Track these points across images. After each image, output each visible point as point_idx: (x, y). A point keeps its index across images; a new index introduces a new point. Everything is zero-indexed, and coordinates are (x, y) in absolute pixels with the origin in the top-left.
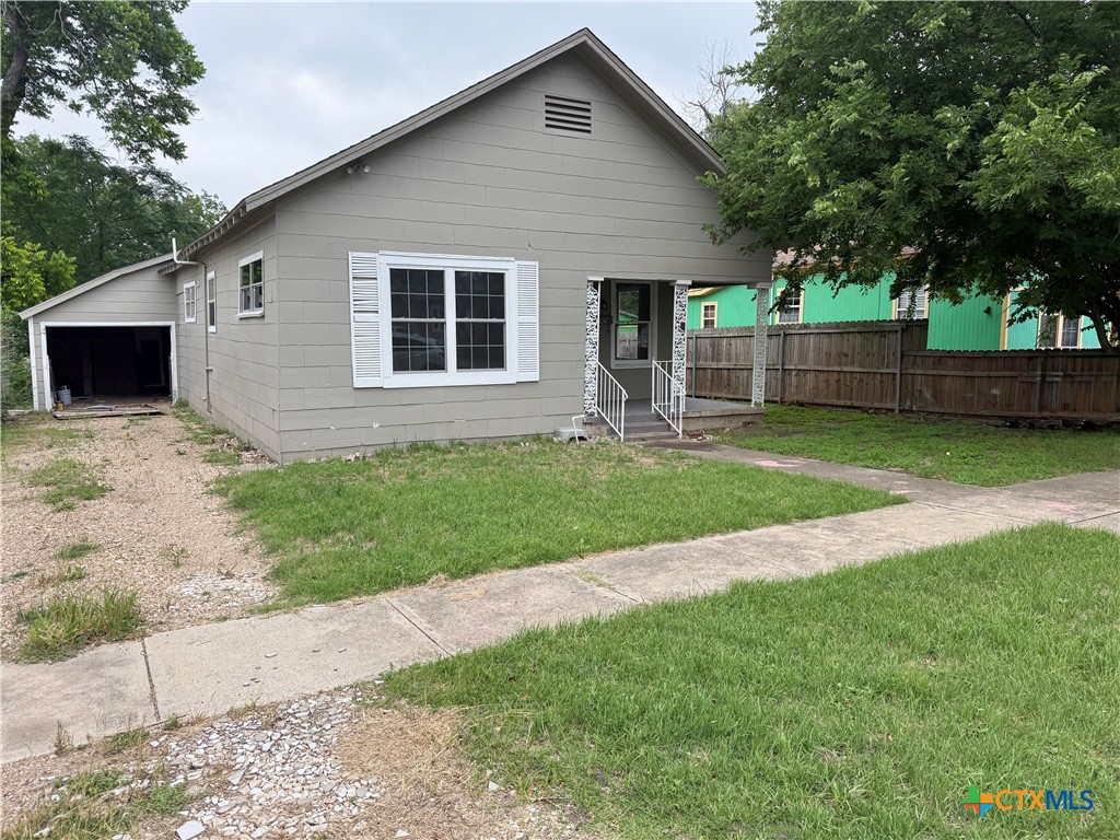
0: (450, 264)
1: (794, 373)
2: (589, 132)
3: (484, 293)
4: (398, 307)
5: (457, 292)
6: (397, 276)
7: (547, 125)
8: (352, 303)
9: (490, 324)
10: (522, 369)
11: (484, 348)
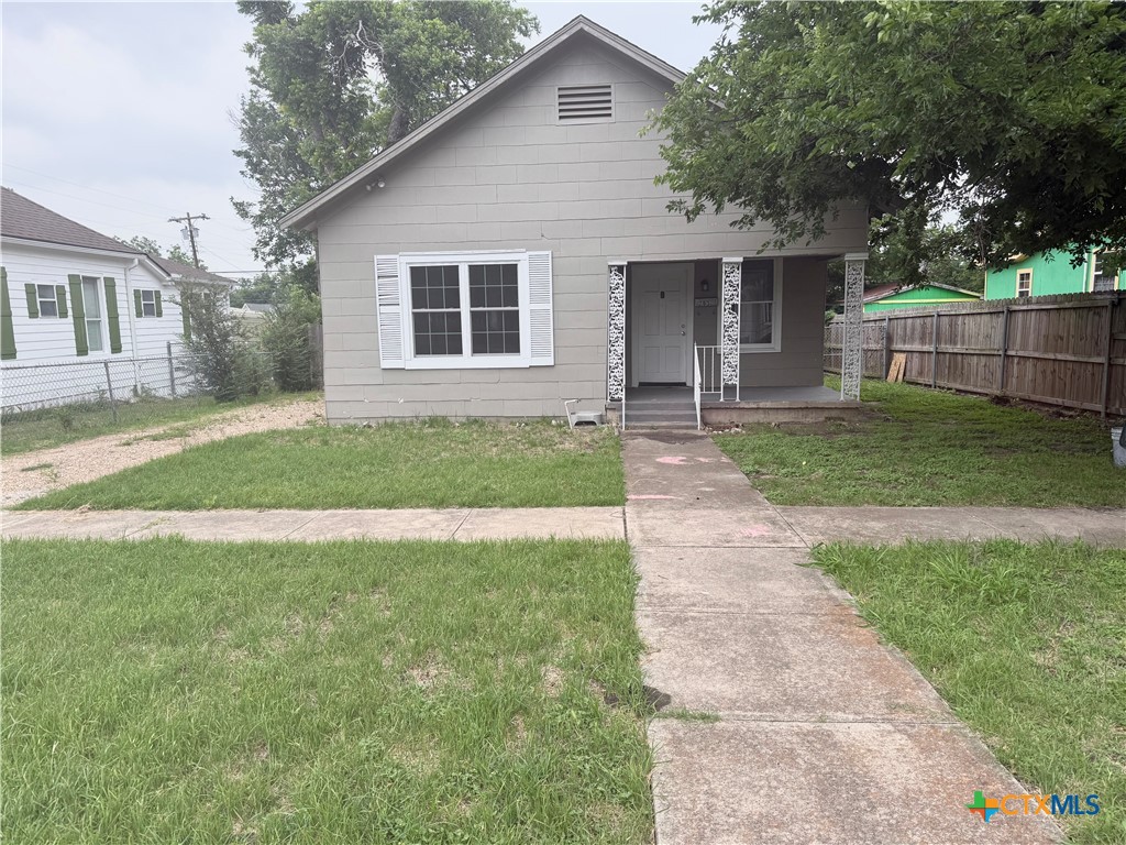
0: (463, 260)
1: (1016, 360)
2: (610, 115)
3: (497, 283)
4: (418, 299)
5: (471, 284)
6: (417, 274)
7: (561, 117)
8: (378, 297)
9: (505, 311)
10: (534, 354)
11: (499, 334)
